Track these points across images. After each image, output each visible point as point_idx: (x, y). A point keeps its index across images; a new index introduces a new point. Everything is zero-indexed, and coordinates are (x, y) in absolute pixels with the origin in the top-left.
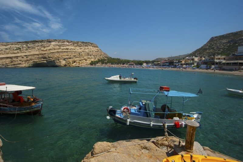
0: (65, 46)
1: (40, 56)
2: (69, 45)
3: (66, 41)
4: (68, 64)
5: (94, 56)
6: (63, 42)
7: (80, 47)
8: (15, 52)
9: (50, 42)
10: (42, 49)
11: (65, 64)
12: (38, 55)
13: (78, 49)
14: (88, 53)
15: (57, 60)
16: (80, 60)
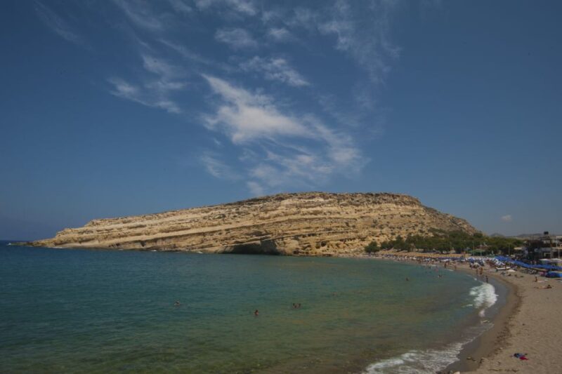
0: (313, 207)
1: (253, 230)
2: (323, 204)
3: (318, 194)
4: (304, 248)
5: (390, 228)
6: (309, 198)
7: (357, 205)
8: (215, 222)
9: (281, 199)
10: (262, 214)
11: (297, 248)
12: (248, 227)
13: (350, 212)
14: (375, 222)
15: (279, 239)
16: (341, 240)
